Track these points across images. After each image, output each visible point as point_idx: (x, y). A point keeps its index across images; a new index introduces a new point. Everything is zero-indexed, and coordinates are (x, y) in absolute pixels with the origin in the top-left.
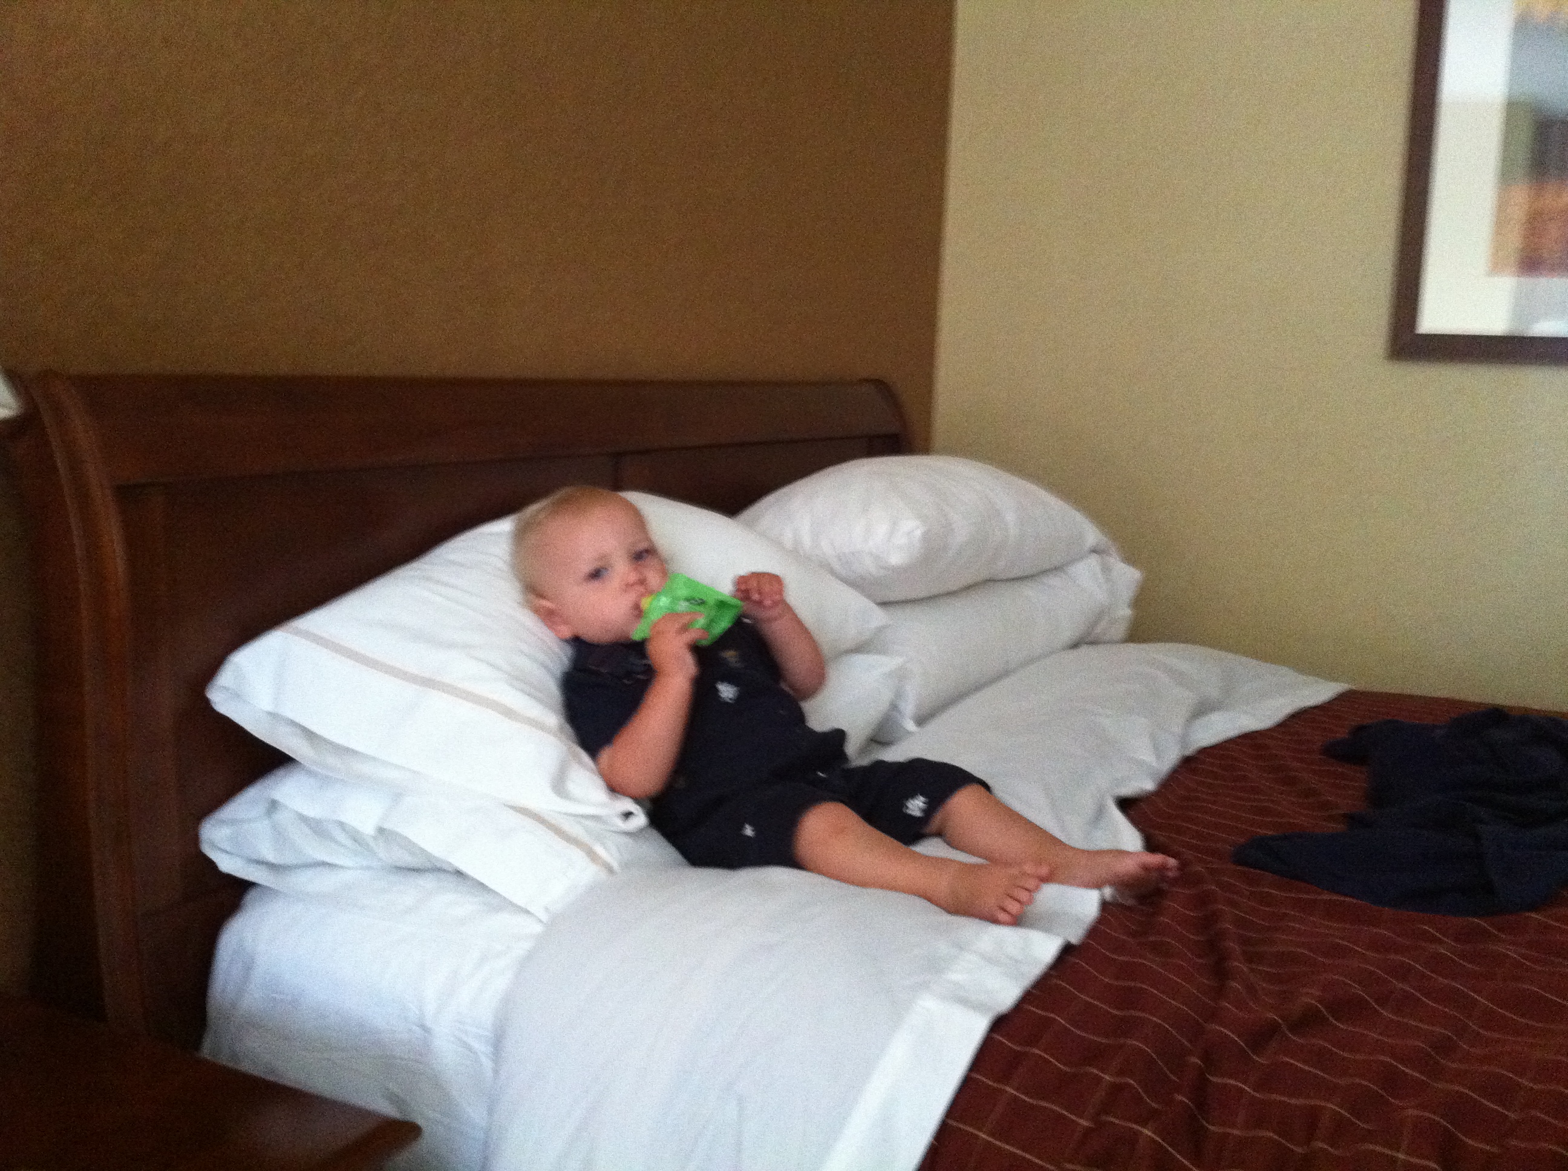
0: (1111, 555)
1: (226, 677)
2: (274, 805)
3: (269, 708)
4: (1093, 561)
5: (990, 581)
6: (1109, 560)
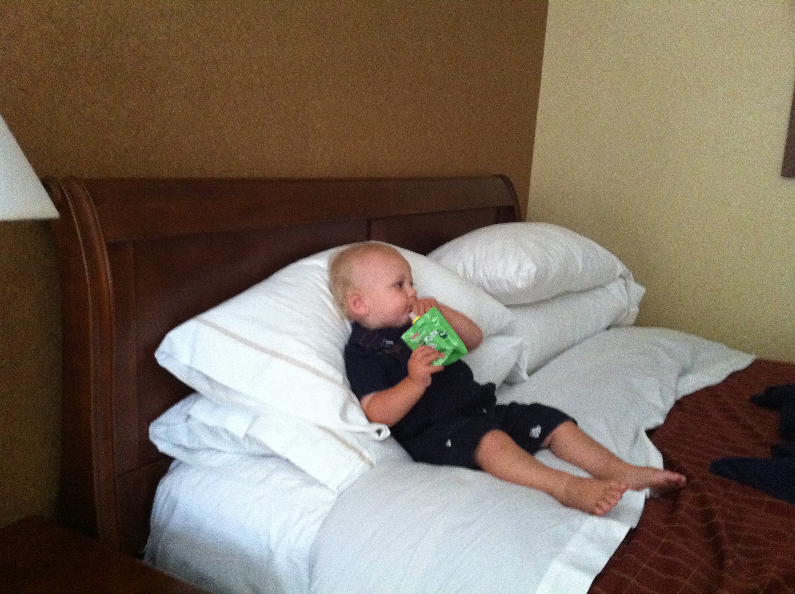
0: (630, 279)
1: (165, 346)
2: (189, 417)
3: (187, 364)
4: (621, 282)
5: (567, 293)
6: (628, 281)
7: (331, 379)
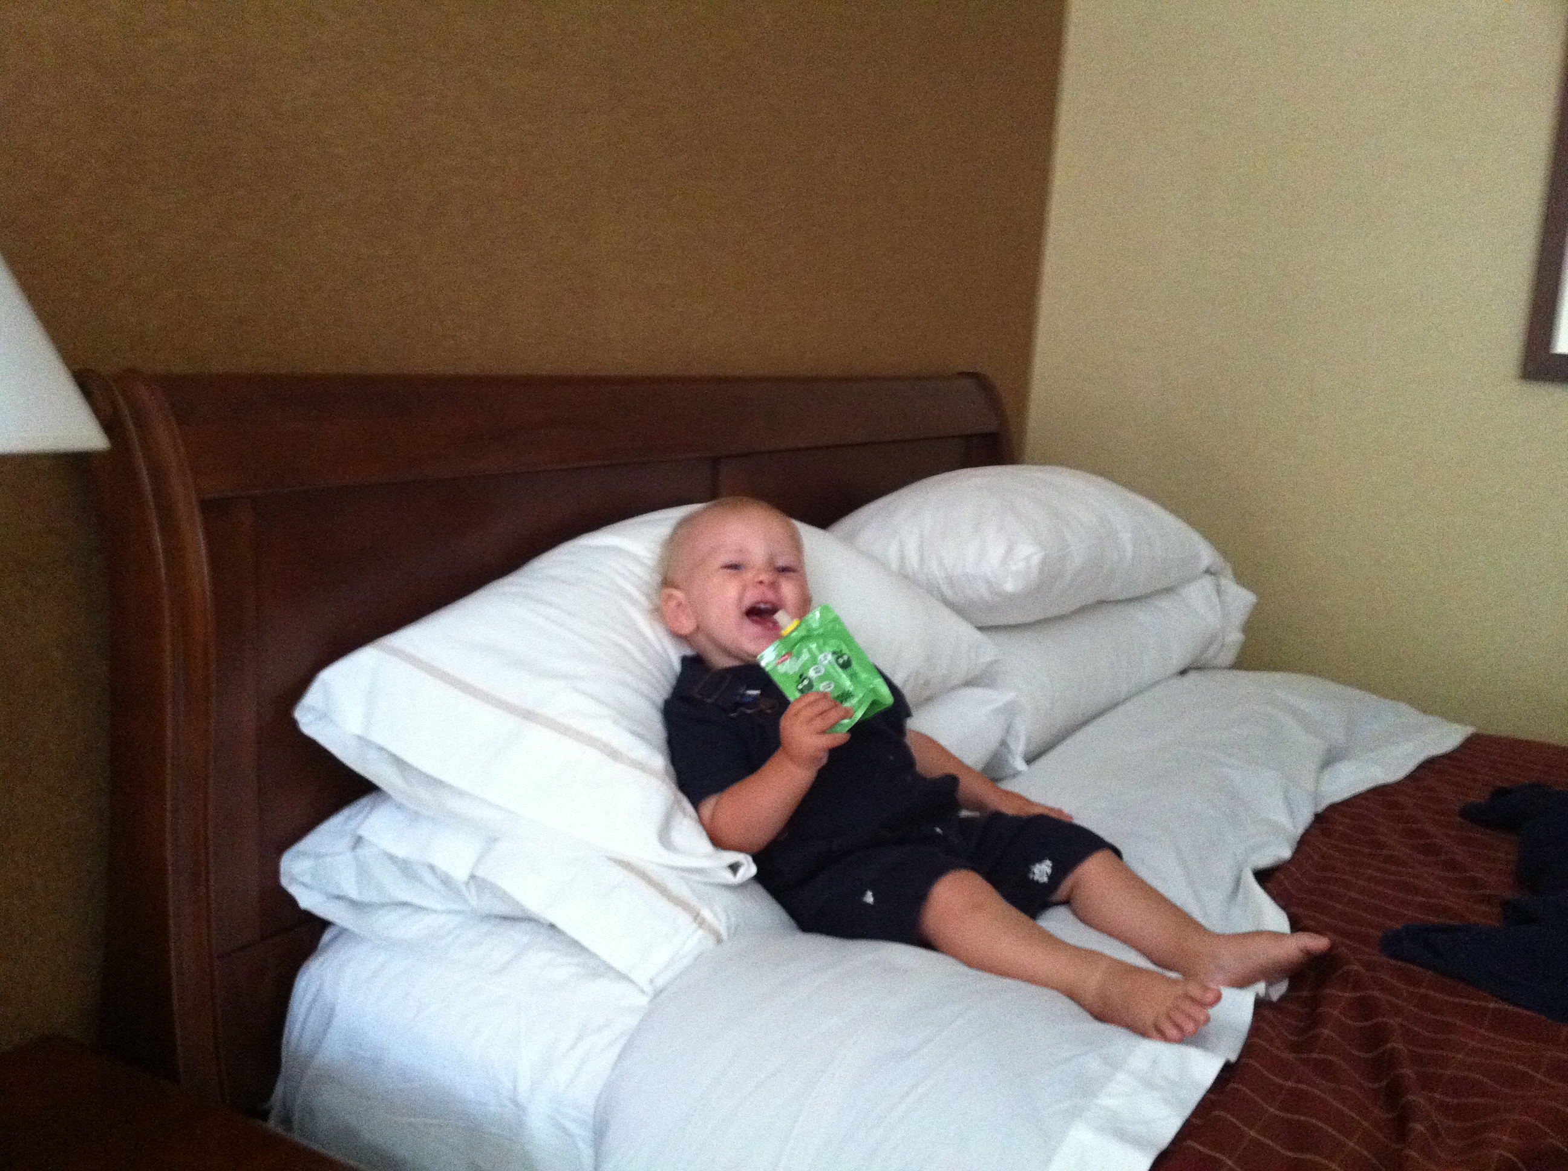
0: (1225, 576)
1: (313, 697)
2: (359, 841)
3: (359, 732)
4: (1207, 582)
5: (1102, 603)
6: (1223, 581)
7: (640, 766)
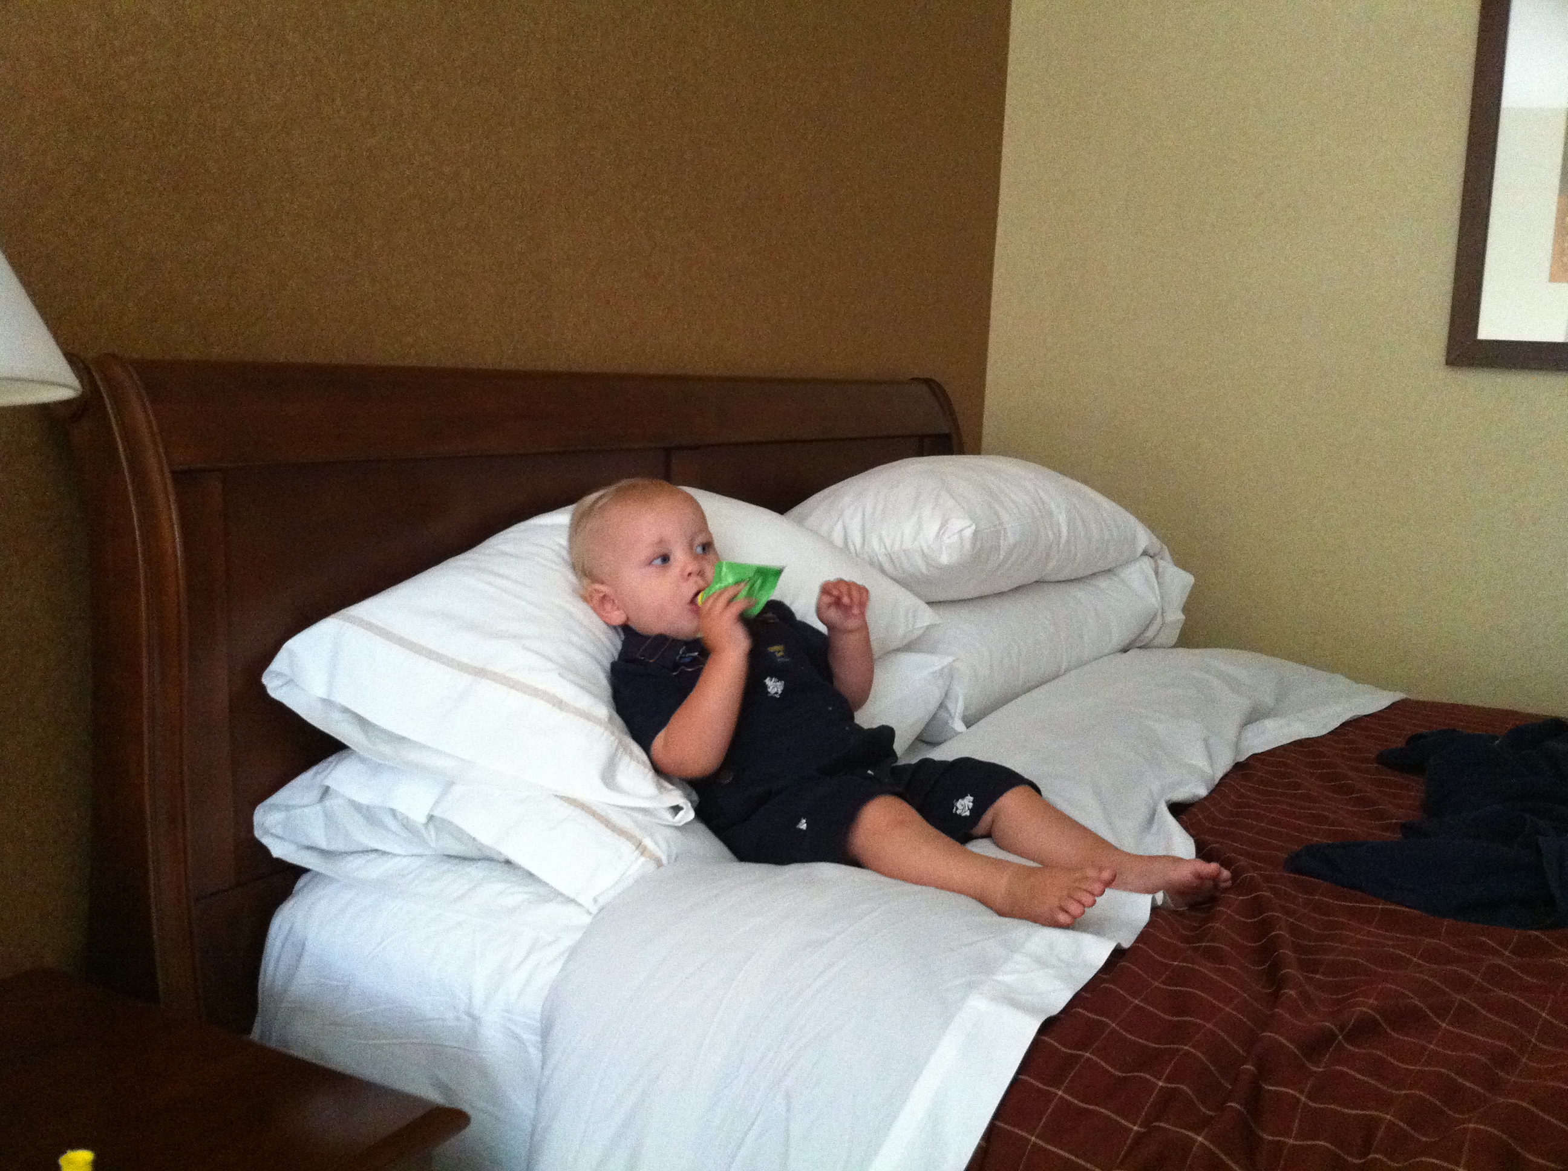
0: (1164, 559)
1: (279, 663)
2: (326, 791)
3: (325, 697)
4: (1146, 564)
5: (1040, 583)
6: (1161, 563)
7: (588, 716)
